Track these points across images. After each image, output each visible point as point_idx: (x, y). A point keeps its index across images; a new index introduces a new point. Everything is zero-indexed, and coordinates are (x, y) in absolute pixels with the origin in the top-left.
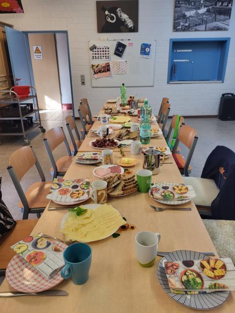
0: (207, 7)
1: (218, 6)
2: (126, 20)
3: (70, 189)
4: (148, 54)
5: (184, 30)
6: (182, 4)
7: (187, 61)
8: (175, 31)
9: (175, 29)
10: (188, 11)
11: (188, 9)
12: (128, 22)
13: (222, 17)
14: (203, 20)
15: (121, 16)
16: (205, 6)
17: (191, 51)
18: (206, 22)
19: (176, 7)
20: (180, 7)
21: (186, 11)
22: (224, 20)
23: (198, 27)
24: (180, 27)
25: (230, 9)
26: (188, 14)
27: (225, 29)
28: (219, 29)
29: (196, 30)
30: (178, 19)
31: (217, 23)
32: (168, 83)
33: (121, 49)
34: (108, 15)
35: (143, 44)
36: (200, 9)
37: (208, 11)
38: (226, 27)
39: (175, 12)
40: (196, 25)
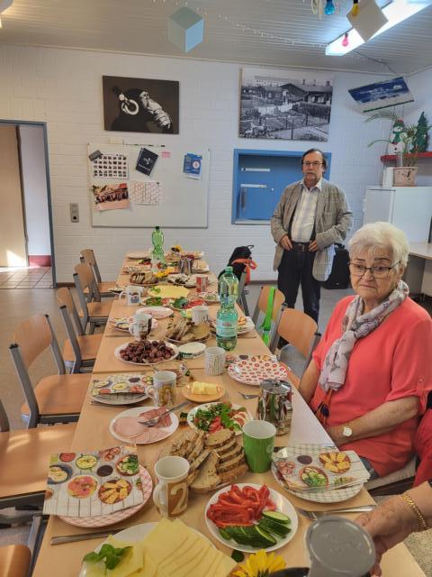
0: (293, 102)
1: (309, 102)
2: (157, 112)
3: (95, 478)
4: (197, 172)
5: (257, 137)
6: (252, 94)
7: (262, 186)
8: (242, 137)
9: (243, 133)
10: (262, 106)
11: (263, 104)
12: (160, 116)
13: (317, 120)
14: (287, 122)
15: (148, 105)
16: (289, 101)
17: (268, 170)
18: (293, 127)
19: (242, 98)
20: (249, 98)
21: (259, 105)
22: (321, 125)
23: (279, 134)
24: (251, 131)
25: (329, 109)
26: (263, 111)
27: (323, 140)
28: (313, 138)
29: (276, 138)
30: (246, 118)
31: (309, 128)
32: (233, 223)
33: (148, 161)
34: (124, 101)
35: (189, 155)
36: (281, 105)
37: (295, 108)
38: (324, 136)
39: (241, 106)
40: (277, 130)
